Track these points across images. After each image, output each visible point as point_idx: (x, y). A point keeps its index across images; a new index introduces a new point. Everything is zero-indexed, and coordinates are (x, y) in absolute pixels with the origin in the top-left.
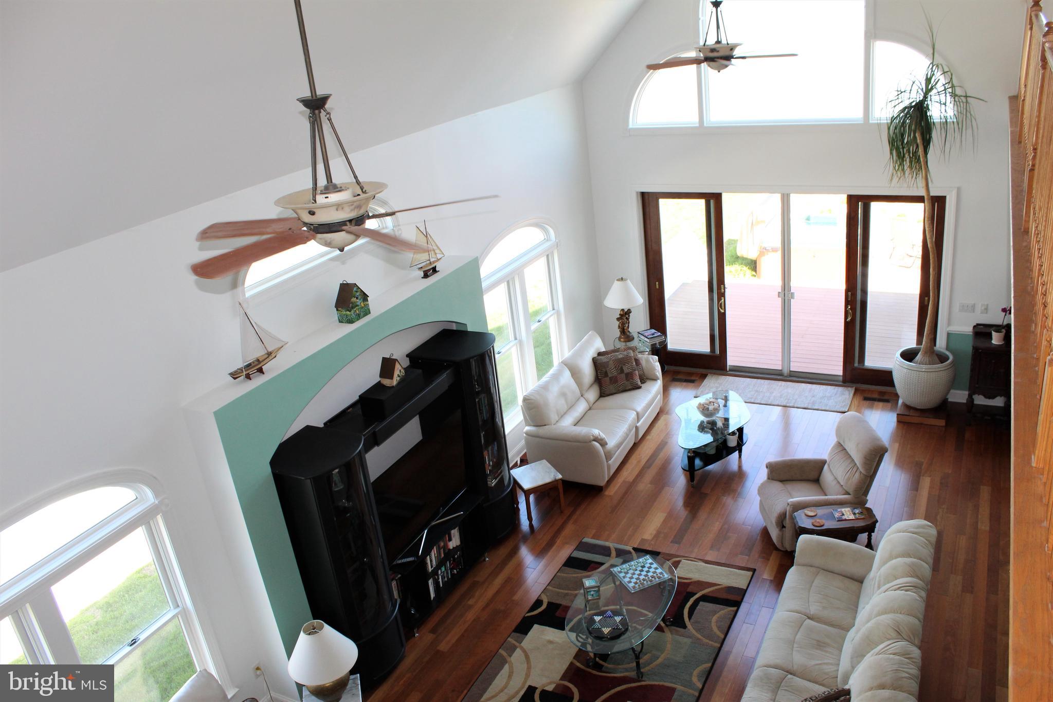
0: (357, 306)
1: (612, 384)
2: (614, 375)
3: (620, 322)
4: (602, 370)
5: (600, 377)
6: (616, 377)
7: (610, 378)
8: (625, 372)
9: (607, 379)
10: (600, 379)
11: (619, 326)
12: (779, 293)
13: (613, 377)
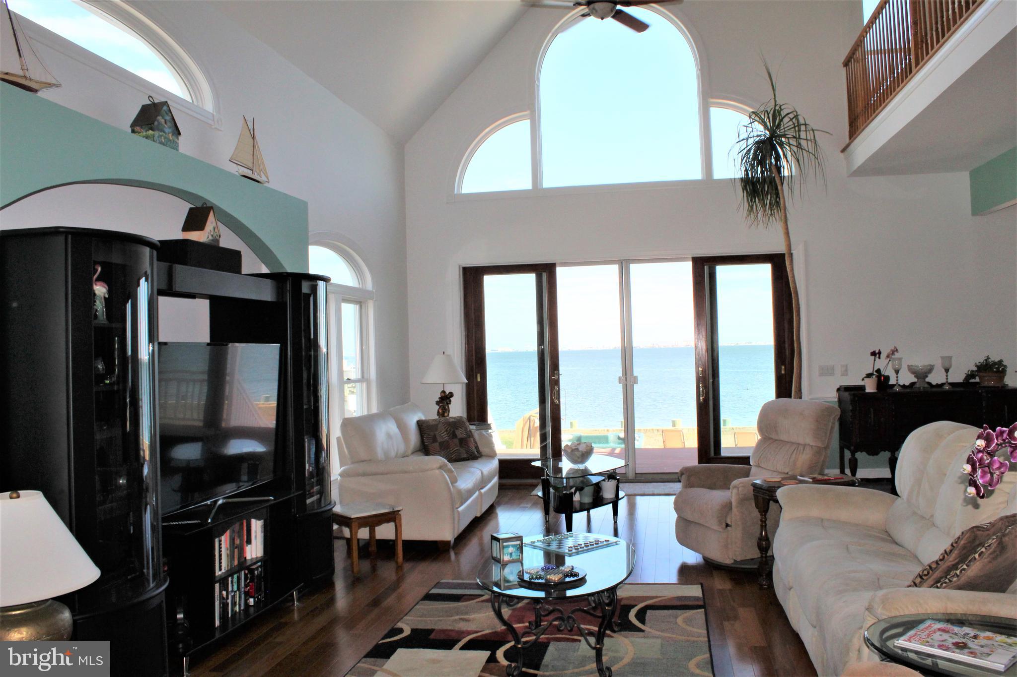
0: (164, 132)
1: (443, 450)
2: (444, 440)
3: (440, 407)
4: (429, 435)
5: (426, 444)
6: (448, 442)
7: (440, 443)
8: (459, 437)
9: (436, 445)
10: (427, 446)
11: (438, 412)
12: (619, 378)
13: (444, 442)
